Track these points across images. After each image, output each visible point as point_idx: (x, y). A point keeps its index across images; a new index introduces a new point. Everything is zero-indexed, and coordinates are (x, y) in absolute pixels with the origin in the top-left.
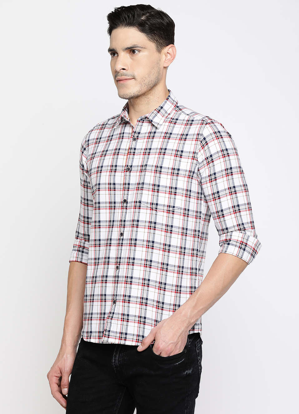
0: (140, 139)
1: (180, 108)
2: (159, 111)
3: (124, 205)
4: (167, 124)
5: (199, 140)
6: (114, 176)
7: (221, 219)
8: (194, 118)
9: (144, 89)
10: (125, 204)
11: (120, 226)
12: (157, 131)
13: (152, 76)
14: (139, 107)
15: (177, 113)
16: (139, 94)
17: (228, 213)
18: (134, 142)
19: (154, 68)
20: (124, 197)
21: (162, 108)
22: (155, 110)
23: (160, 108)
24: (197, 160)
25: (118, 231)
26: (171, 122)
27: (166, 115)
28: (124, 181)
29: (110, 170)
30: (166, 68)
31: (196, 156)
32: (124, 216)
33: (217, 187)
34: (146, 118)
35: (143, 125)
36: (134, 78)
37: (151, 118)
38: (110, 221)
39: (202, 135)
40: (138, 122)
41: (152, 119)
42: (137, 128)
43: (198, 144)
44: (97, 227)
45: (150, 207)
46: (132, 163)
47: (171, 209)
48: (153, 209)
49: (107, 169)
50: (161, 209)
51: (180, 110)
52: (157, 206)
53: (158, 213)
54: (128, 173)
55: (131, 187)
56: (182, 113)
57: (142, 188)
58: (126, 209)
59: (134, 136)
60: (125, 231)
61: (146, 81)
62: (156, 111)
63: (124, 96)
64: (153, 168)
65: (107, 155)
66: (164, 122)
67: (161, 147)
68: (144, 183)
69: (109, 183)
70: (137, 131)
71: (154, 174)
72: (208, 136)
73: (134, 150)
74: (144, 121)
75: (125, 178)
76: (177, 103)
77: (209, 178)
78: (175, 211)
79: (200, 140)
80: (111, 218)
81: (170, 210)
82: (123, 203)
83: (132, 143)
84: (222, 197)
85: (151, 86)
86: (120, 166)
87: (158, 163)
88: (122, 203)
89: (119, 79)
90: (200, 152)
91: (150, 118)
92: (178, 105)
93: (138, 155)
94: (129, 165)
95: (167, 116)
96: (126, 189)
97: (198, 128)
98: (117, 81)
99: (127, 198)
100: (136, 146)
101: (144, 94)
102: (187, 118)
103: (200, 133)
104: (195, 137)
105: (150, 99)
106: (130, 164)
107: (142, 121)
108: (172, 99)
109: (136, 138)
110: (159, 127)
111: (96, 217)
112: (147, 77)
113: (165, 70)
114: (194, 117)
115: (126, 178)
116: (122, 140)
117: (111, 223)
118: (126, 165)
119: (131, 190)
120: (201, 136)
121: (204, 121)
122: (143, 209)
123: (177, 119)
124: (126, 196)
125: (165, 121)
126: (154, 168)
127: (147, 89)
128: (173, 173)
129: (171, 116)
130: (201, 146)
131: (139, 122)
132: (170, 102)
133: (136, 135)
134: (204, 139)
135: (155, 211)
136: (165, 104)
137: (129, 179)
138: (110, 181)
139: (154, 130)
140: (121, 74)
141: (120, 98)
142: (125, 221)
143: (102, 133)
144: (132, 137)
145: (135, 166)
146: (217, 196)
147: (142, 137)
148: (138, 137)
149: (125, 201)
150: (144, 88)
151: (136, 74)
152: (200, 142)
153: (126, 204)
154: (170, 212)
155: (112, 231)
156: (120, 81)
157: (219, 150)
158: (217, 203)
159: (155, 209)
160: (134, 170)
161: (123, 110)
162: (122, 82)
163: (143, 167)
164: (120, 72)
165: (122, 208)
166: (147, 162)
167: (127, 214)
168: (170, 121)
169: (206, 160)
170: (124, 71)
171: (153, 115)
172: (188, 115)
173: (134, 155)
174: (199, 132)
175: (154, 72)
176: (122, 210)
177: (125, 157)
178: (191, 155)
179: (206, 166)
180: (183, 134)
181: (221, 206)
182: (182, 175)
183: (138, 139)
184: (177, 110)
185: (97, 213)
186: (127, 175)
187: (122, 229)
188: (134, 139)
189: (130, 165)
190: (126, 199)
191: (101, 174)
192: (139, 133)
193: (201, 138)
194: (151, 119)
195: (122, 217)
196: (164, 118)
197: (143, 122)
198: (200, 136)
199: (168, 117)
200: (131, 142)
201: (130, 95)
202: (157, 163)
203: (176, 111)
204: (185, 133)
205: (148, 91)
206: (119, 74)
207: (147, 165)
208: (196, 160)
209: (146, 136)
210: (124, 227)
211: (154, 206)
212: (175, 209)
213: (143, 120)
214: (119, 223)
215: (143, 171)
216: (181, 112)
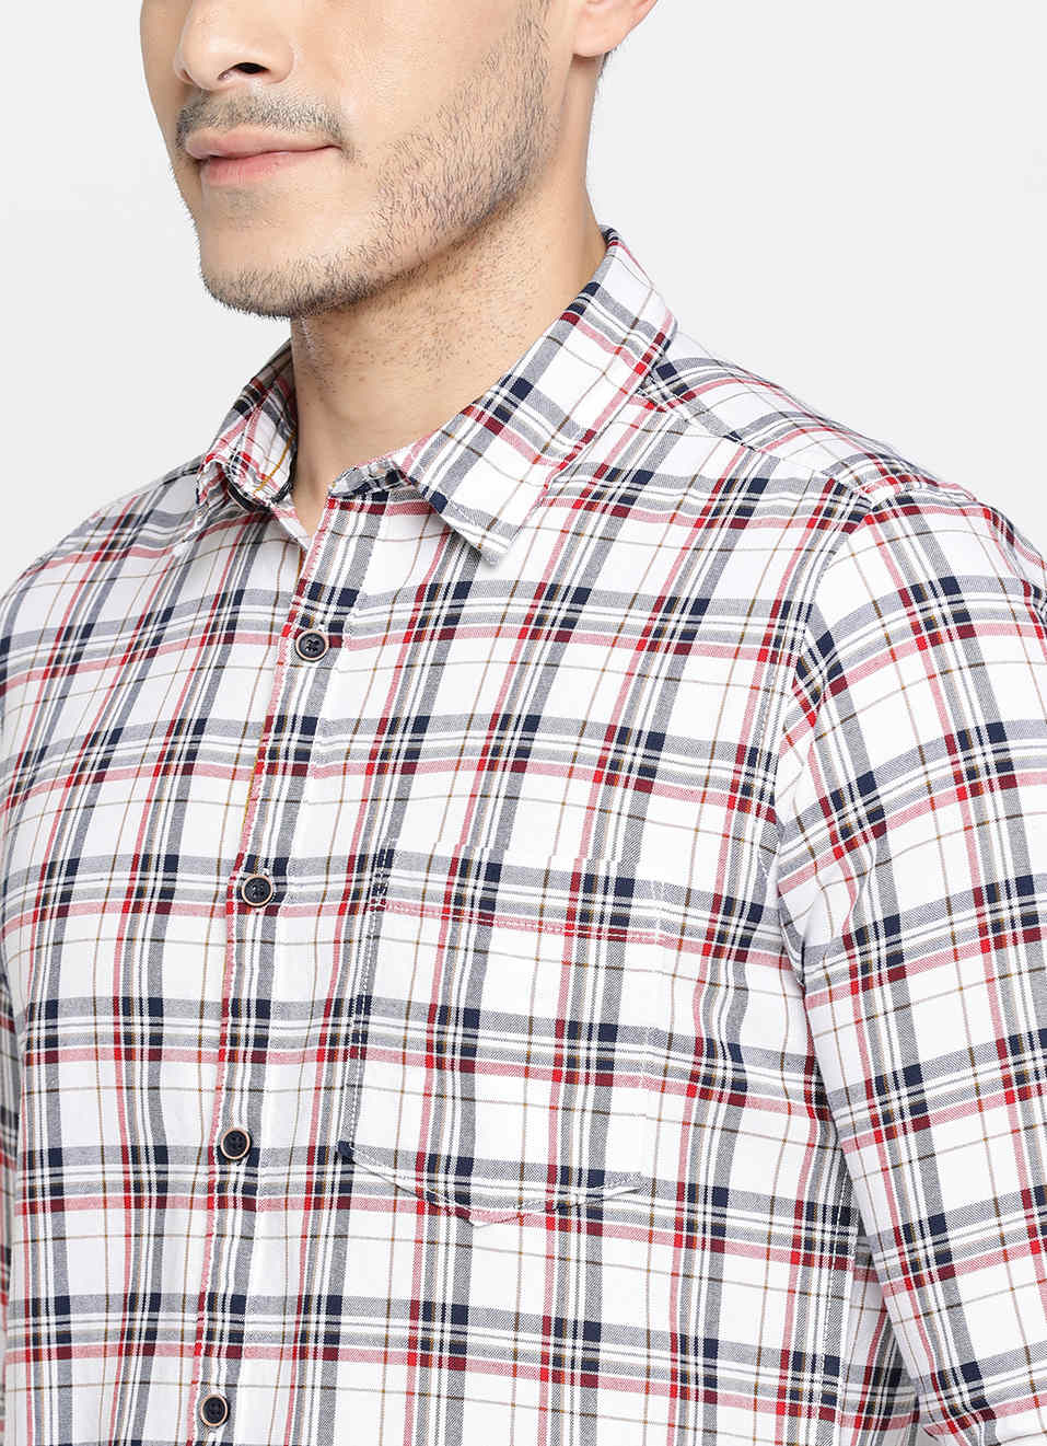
0: (354, 646)
1: (686, 376)
2: (503, 414)
3: (232, 1178)
4: (559, 516)
5: (787, 651)
6: (158, 940)
7: (929, 1287)
8: (775, 461)
9: (414, 236)
10: (237, 1172)
11: (204, 1343)
12: (481, 575)
13: (476, 132)
14: (362, 379)
15: (654, 421)
16: (371, 275)
17: (983, 1245)
18: (308, 669)
19: (494, 66)
20: (226, 1109)
21: (522, 388)
22: (467, 411)
23: (505, 392)
24: (771, 817)
25: (187, 1380)
26: (588, 502)
27: (565, 445)
28: (226, 982)
29: (130, 891)
30: (590, 64)
31: (758, 783)
32: (228, 1267)
33: (907, 1032)
34: (394, 476)
35: (382, 533)
36: (336, 144)
37: (431, 480)
38: (131, 1302)
39: (808, 612)
40: (336, 511)
41: (445, 483)
42: (330, 553)
43: (778, 688)
44: (44, 1347)
45: (419, 1193)
46: (285, 842)
47: (578, 1194)
48: (442, 1204)
49: (105, 885)
50: (499, 1202)
51: (684, 393)
52: (463, 1179)
53: (483, 1235)
54: (254, 922)
55: (284, 1034)
56: (696, 427)
57: (355, 1039)
58: (249, 1206)
59: (306, 622)
60: (242, 1380)
61: (428, 167)
62: (470, 420)
63: (254, 293)
64: (432, 876)
65: (110, 769)
66: (539, 503)
67: (499, 705)
68: (369, 998)
69: (116, 999)
70: (329, 583)
71: (444, 928)
72: (852, 622)
73: (303, 732)
74: (389, 503)
75: (235, 966)
76: (660, 338)
77: (844, 955)
78: (606, 1206)
79: (796, 654)
80: (136, 1281)
81: (572, 1199)
82: (224, 1161)
83: (291, 679)
84: (942, 1118)
85: (472, 207)
86: (199, 865)
87: (476, 836)
88: (211, 1162)
89: (215, 144)
90: (791, 751)
91: (424, 482)
92: (672, 355)
93: (328, 772)
94: (263, 855)
95: (571, 457)
96: (241, 1048)
97: (790, 554)
98: (199, 163)
99: (255, 1123)
100: (316, 699)
101: (408, 277)
102: (719, 460)
103: (796, 600)
104: (759, 625)
105: (453, 315)
106: (269, 851)
107: (369, 502)
108: (621, 313)
109: (325, 634)
110: (495, 548)
111: (35, 1266)
112: (437, 138)
113: (579, 83)
114: (774, 453)
115: (240, 965)
116: (225, 655)
117: (138, 1315)
118: (240, 857)
119: (281, 1059)
120: (801, 625)
121: (841, 489)
122: (366, 1205)
123: (643, 477)
124: (240, 1103)
125: (547, 499)
126: (439, 882)
127: (440, 234)
128: (586, 916)
129: (597, 454)
130: (796, 703)
131: (345, 507)
132: (594, 336)
133: (324, 613)
134: (826, 644)
135: (454, 1219)
136: (550, 355)
137: (267, 965)
138: (128, 982)
139: (453, 574)
140: (231, 105)
141: (219, 306)
142: (238, 1304)
143: (106, 591)
144: (296, 626)
145: (304, 867)
146: (906, 1102)
147: (369, 630)
148: (336, 627)
149: (239, 1146)
150: (417, 224)
151: (352, 110)
152: (792, 671)
153: (242, 1168)
154: (574, 1218)
155: (145, 1383)
156: (221, 169)
157: (933, 732)
158: (905, 1159)
159: (453, 1204)
160: (302, 898)
161: (240, 407)
162: (232, 176)
163: (367, 875)
164: (221, 92)
165: (217, 1198)
166: (395, 829)
167: (259, 1247)
168: (585, 493)
169: (827, 813)
170: (255, 82)
171: (451, 452)
172: (734, 436)
173: (300, 771)
174: (792, 592)
175: (494, 98)
176: (216, 1212)
177: (241, 789)
178: (724, 770)
179: (827, 862)
180: (673, 600)
181: (932, 1186)
182: (657, 932)
183: (336, 642)
184: (655, 395)
185: (41, 1236)
186: (249, 936)
187: (219, 1368)
188: (313, 648)
189: (273, 856)
190: (244, 1128)
191: (61, 928)
192: (348, 597)
193: (799, 636)
194: (433, 488)
195: (215, 1274)
196: (541, 473)
197: (377, 511)
198: (791, 623)
199: (577, 461)
200: (286, 669)
201: (301, 282)
202: (464, 836)
203: (651, 404)
204: (690, 591)
205: (440, 255)
206: (217, 107)
207: (391, 852)
208: (763, 813)
209: (396, 616)
210: (235, 1354)
211: (446, 1182)
212: (607, 1192)
213: (376, 496)
214: (191, 1316)
215: (363, 901)
216: (683, 410)
